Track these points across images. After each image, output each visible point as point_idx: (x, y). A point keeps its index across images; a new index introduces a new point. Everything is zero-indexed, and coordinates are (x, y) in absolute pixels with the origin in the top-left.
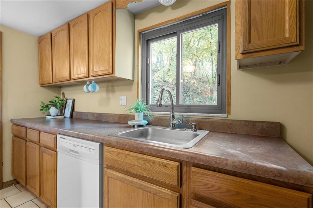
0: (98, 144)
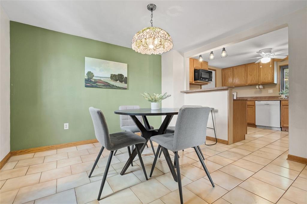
0: (279, 101)
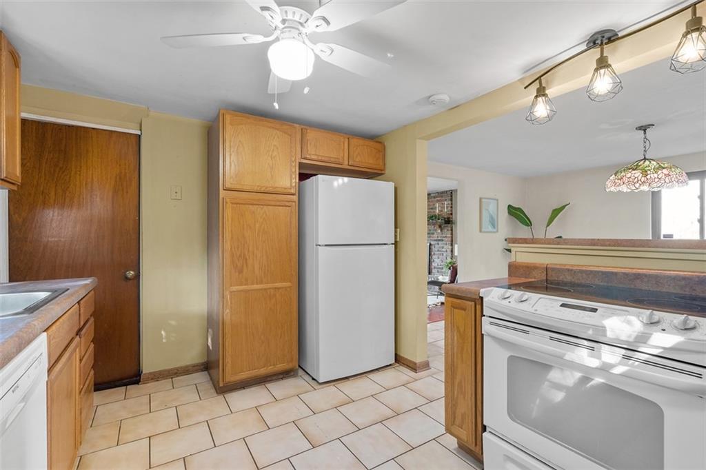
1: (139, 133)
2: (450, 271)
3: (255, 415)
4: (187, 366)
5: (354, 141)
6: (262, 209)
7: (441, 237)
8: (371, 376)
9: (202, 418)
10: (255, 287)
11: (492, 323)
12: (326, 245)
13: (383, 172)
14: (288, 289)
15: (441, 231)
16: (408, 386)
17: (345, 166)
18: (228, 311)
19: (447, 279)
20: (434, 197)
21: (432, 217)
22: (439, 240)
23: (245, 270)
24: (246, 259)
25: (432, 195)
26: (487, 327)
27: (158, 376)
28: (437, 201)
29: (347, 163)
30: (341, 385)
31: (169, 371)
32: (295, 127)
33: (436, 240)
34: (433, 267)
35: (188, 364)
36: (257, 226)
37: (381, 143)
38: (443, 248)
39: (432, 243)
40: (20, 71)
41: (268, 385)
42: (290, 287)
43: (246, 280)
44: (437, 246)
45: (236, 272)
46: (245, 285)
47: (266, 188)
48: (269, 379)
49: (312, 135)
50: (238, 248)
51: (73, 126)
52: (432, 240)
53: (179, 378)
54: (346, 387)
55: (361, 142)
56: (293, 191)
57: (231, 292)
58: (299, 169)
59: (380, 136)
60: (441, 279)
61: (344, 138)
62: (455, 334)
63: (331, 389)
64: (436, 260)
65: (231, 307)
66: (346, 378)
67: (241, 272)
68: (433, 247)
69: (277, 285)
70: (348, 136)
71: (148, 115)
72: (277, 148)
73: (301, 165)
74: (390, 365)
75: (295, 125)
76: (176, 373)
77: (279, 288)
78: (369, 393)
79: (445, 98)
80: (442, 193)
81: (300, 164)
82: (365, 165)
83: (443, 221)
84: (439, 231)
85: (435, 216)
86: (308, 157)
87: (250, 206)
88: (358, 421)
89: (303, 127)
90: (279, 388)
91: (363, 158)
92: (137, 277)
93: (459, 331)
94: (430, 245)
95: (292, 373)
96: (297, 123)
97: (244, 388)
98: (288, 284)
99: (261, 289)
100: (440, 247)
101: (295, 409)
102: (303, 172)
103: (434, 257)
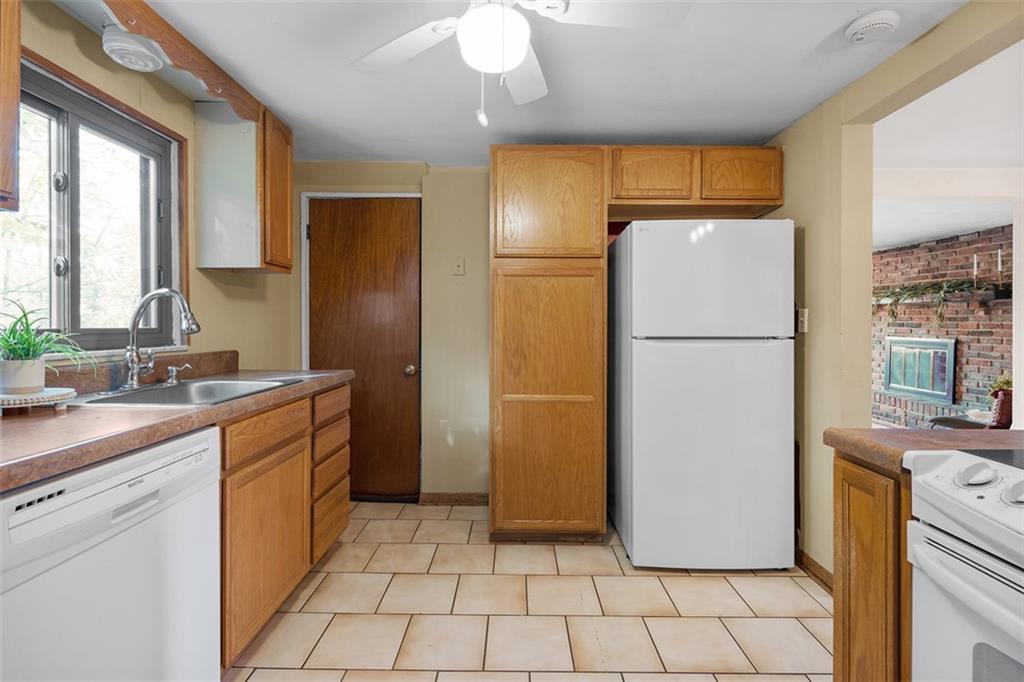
0: (216, 431)
1: (418, 195)
2: (996, 402)
3: (519, 587)
4: (470, 495)
5: (714, 155)
6: (548, 282)
7: (985, 326)
8: (735, 580)
9: (457, 569)
10: (538, 397)
11: (932, 542)
12: (647, 338)
13: (778, 203)
14: (589, 405)
15: (986, 313)
16: (808, 622)
17: (695, 201)
18: (499, 428)
19: (989, 417)
20: (969, 244)
21: (963, 283)
22: (981, 333)
23: (523, 372)
24: (525, 356)
25: (962, 239)
26: (917, 549)
27: (438, 500)
28: (978, 250)
29: (698, 195)
30: (670, 581)
31: (450, 495)
32: (603, 151)
33: (973, 333)
34: (964, 389)
35: (472, 491)
36: (541, 308)
37: (774, 148)
38: (992, 349)
39: (962, 338)
40: (291, 148)
41: (557, 548)
42: (591, 402)
43: (525, 387)
44: (974, 345)
45: (510, 374)
46: (523, 393)
47: (555, 250)
48: (563, 539)
49: (629, 159)
50: (513, 339)
51: (359, 199)
52: (963, 333)
53: (459, 507)
54: (679, 587)
55: (727, 154)
56: (597, 252)
57: (504, 403)
58: (609, 215)
59: (773, 136)
60: (973, 414)
61: (692, 153)
62: (853, 544)
63: (651, 582)
64: (973, 375)
65: (504, 424)
66: (686, 571)
67: (517, 373)
68: (965, 348)
69: (568, 397)
70: (700, 148)
71: (428, 173)
72: (572, 188)
73: (612, 210)
74: (784, 570)
75: (602, 147)
76: (457, 501)
77: (574, 403)
78: (718, 612)
79: (890, 17)
80: (990, 232)
81: (611, 207)
82: (735, 194)
83: (991, 292)
84: (982, 313)
85: (971, 283)
86: (624, 194)
87: (531, 278)
88: (671, 656)
89: (615, 147)
90: (570, 557)
91: (732, 184)
92: (418, 372)
93: (860, 540)
94: (957, 343)
95: (600, 539)
96: (604, 144)
97: (525, 543)
98: (590, 398)
99: (548, 402)
100: (983, 349)
101: (576, 596)
102: (614, 220)
103: (966, 368)
